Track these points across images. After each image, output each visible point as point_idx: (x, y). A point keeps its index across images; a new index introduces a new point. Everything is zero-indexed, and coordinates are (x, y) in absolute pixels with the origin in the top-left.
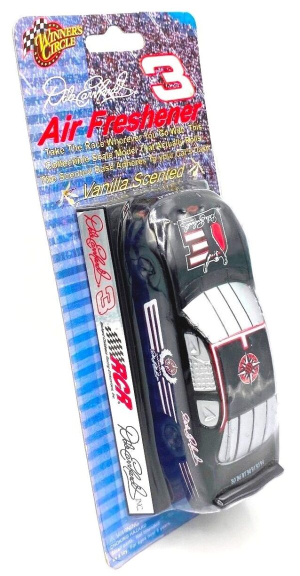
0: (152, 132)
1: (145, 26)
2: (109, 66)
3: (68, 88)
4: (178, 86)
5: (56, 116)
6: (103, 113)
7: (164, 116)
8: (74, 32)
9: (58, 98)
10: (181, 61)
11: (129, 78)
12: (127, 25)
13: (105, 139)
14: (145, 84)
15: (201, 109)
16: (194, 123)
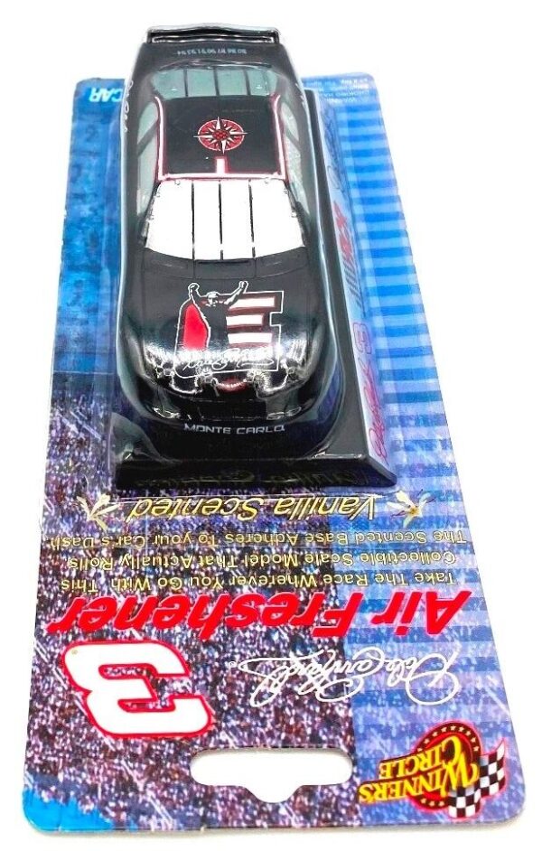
0: (199, 588)
1: (187, 799)
2: (297, 717)
3: (402, 683)
4: (110, 669)
5: (431, 636)
6: (318, 633)
7: (161, 614)
10: (91, 720)
11: (246, 692)
12: (240, 803)
13: (319, 588)
14: (205, 678)
15: (52, 621)
16: (80, 594)
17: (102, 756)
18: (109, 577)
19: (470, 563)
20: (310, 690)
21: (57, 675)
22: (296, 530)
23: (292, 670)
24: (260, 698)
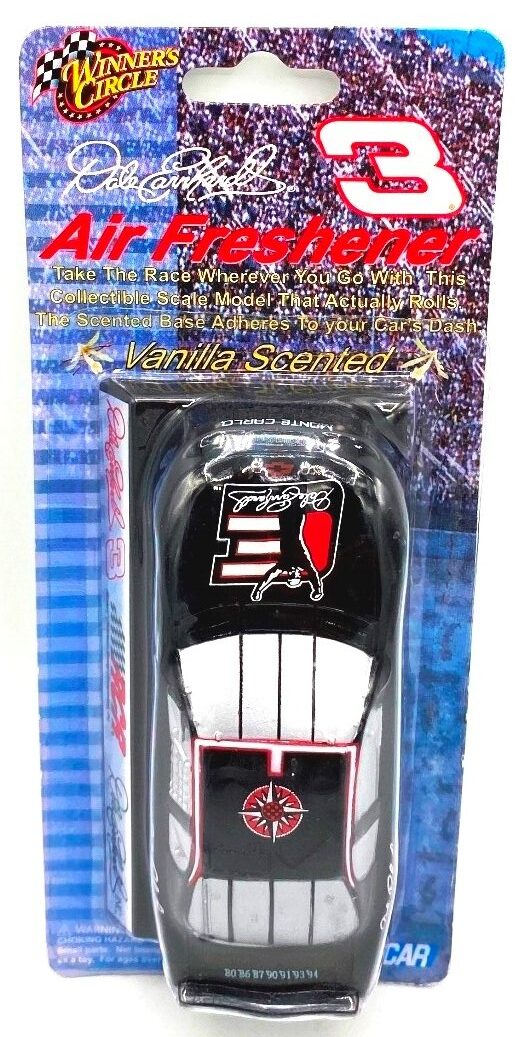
0: (320, 271)
1: (346, 56)
2: (231, 133)
3: (123, 164)
4: (416, 188)
5: (87, 212)
6: (201, 219)
7: (362, 244)
8: (158, 60)
9: (99, 180)
10: (437, 136)
11: (280, 159)
12: (295, 51)
13: (195, 267)
14: (321, 175)
15: (475, 242)
16: (445, 269)
17: (427, 100)
18: (415, 287)
19: (36, 289)
21: (470, 184)
22: (213, 332)
23: (232, 181)
24: (267, 154)
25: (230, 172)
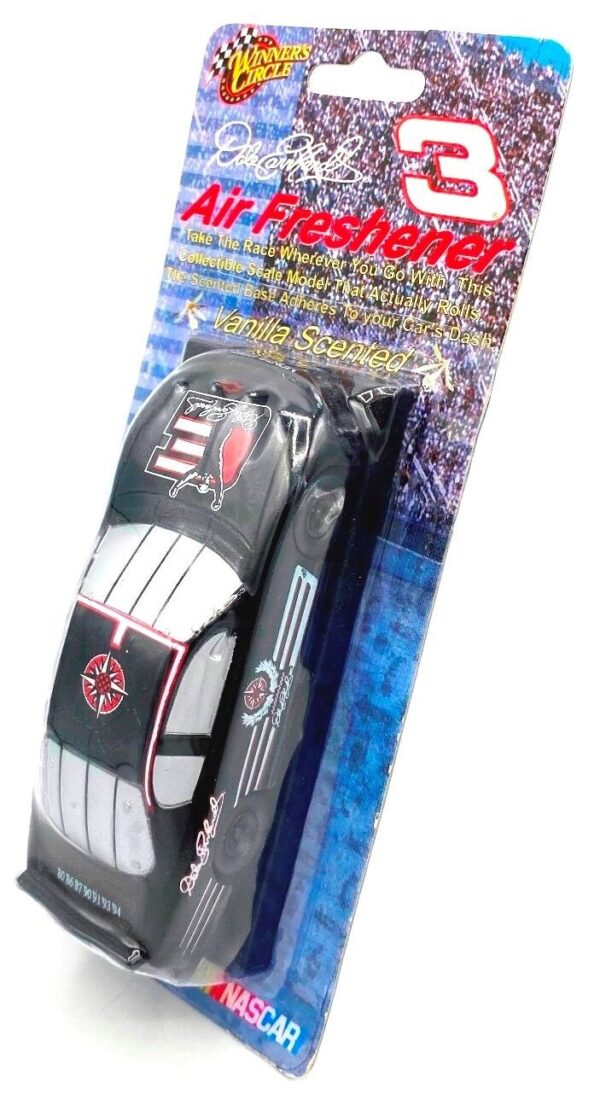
0: (372, 263)
1: (433, 57)
2: (332, 122)
3: (251, 143)
5: (219, 183)
6: (293, 200)
7: (410, 242)
9: (232, 155)
10: (496, 141)
11: (363, 150)
12: (395, 51)
13: (280, 244)
14: (391, 169)
15: (509, 254)
16: (476, 277)
17: (493, 104)
18: (445, 291)
19: (172, 247)
20: (316, 146)
21: (516, 192)
22: (279, 307)
23: (324, 166)
24: (355, 144)
25: (323, 158)
